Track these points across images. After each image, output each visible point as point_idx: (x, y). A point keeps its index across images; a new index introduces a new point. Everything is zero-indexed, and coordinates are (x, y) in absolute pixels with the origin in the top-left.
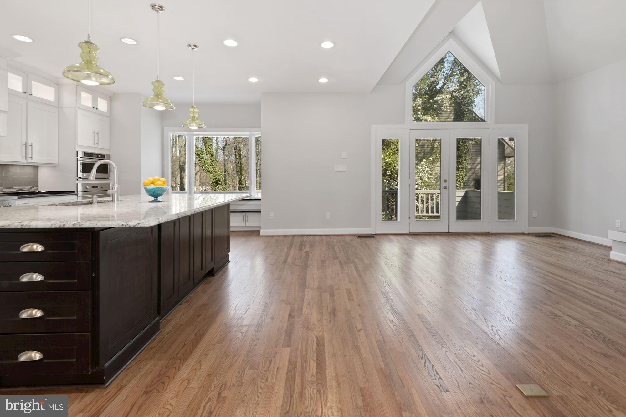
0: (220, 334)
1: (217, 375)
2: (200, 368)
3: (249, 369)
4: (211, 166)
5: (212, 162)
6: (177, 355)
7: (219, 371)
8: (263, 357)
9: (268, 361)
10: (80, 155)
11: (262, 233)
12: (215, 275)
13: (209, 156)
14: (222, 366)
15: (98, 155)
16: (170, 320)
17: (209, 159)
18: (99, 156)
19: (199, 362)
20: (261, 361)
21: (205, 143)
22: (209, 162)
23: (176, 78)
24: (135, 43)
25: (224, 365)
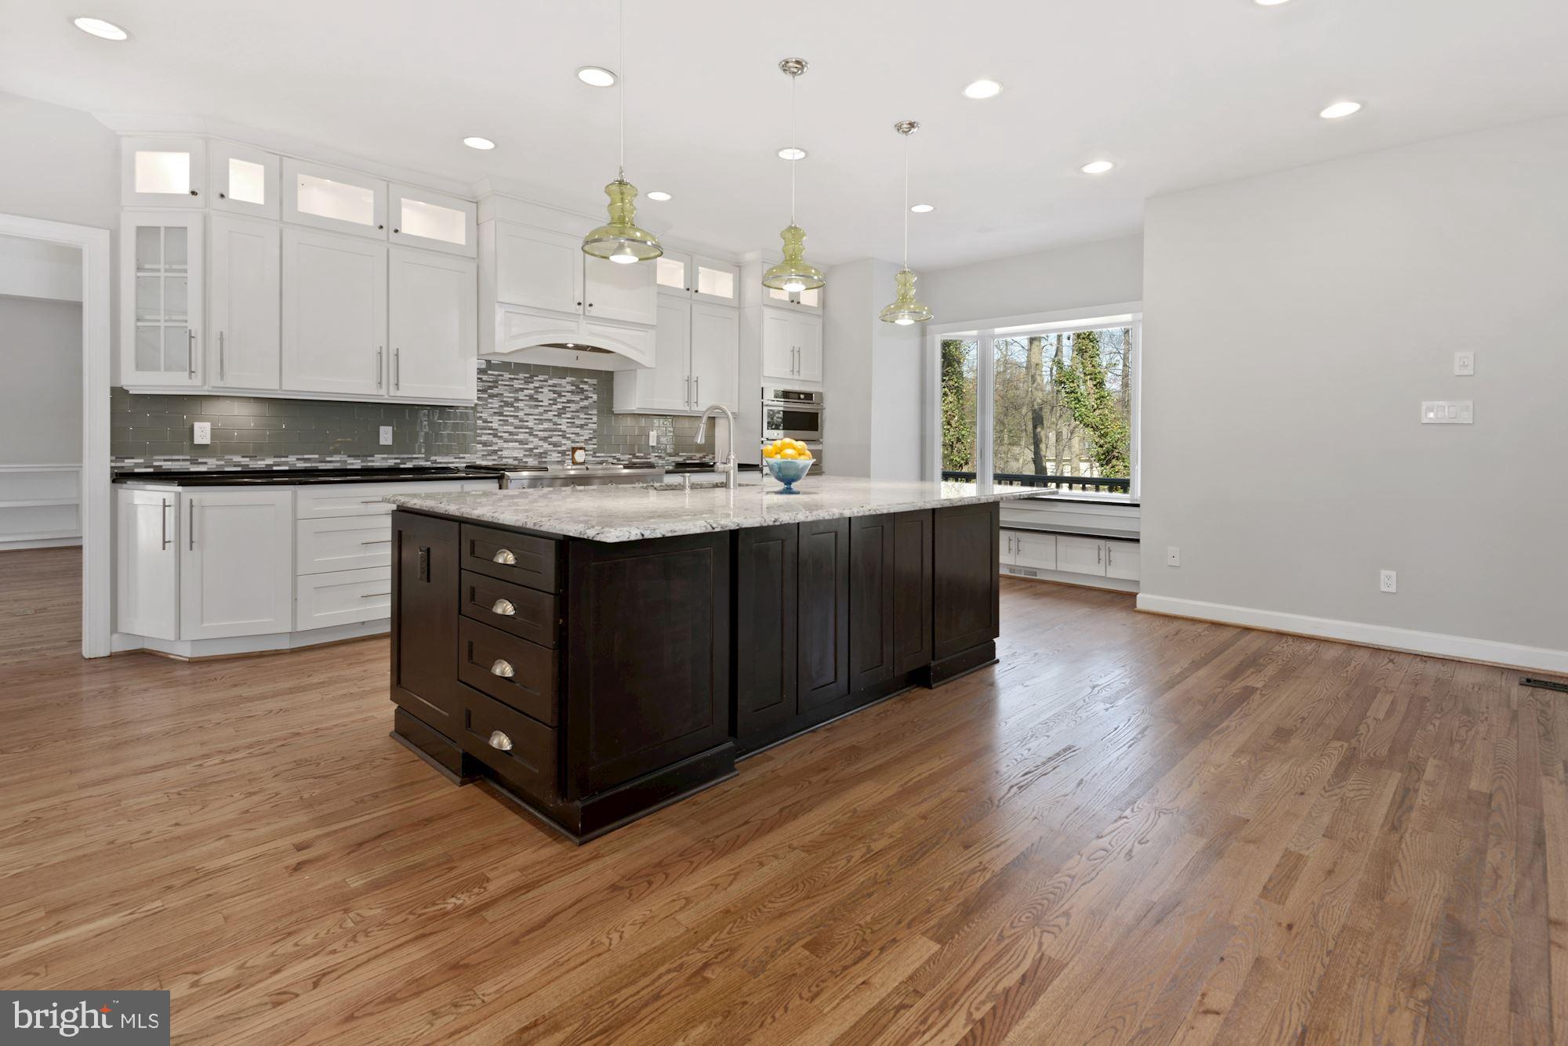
0: (823, 831)
1: (739, 920)
2: (726, 889)
3: (805, 946)
4: (1095, 410)
5: (1099, 401)
6: (717, 837)
7: (749, 914)
8: (858, 934)
9: (859, 951)
10: (769, 395)
11: (1144, 601)
12: (933, 686)
13: (1092, 386)
14: (764, 906)
15: (799, 393)
16: (771, 759)
17: (1092, 392)
18: (802, 396)
19: (736, 874)
20: (846, 940)
21: (1081, 351)
22: (1092, 402)
23: (916, 209)
24: (802, 155)
25: (770, 905)
